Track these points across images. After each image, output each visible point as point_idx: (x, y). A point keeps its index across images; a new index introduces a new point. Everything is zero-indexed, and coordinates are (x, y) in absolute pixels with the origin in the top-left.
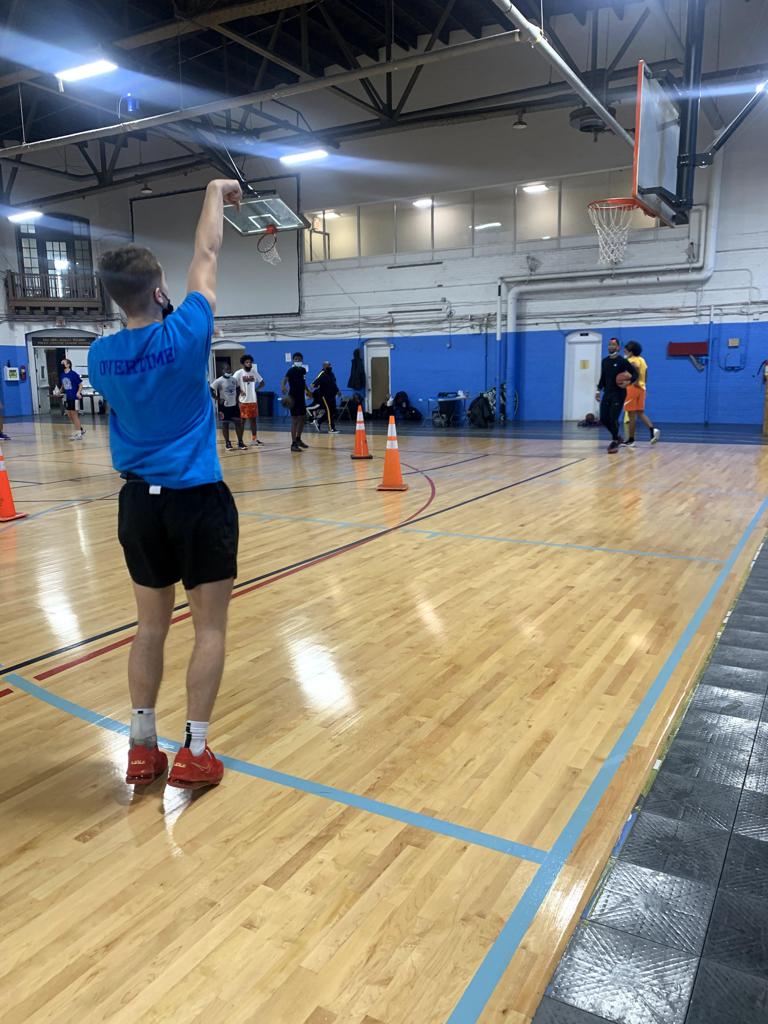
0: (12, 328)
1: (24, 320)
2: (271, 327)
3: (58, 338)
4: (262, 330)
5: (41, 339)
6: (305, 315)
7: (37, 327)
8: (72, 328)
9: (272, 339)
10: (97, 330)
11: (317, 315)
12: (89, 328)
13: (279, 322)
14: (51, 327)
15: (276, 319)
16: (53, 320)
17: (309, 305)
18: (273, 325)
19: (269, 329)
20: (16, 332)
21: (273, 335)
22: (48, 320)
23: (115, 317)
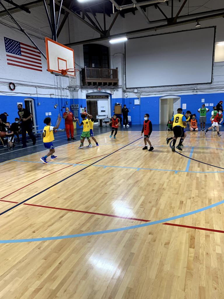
0: (81, 91)
1: (86, 88)
2: (196, 89)
3: (95, 96)
4: (190, 90)
5: (89, 96)
6: (214, 83)
7: (90, 91)
8: (103, 91)
9: (196, 93)
10: (111, 92)
11: (219, 83)
12: (109, 92)
13: (199, 87)
14: (95, 91)
15: (198, 85)
16: (97, 88)
17: (215, 79)
18: (197, 88)
19: (195, 90)
20: (83, 94)
21: (196, 92)
22: (94, 88)
23: (120, 87)
